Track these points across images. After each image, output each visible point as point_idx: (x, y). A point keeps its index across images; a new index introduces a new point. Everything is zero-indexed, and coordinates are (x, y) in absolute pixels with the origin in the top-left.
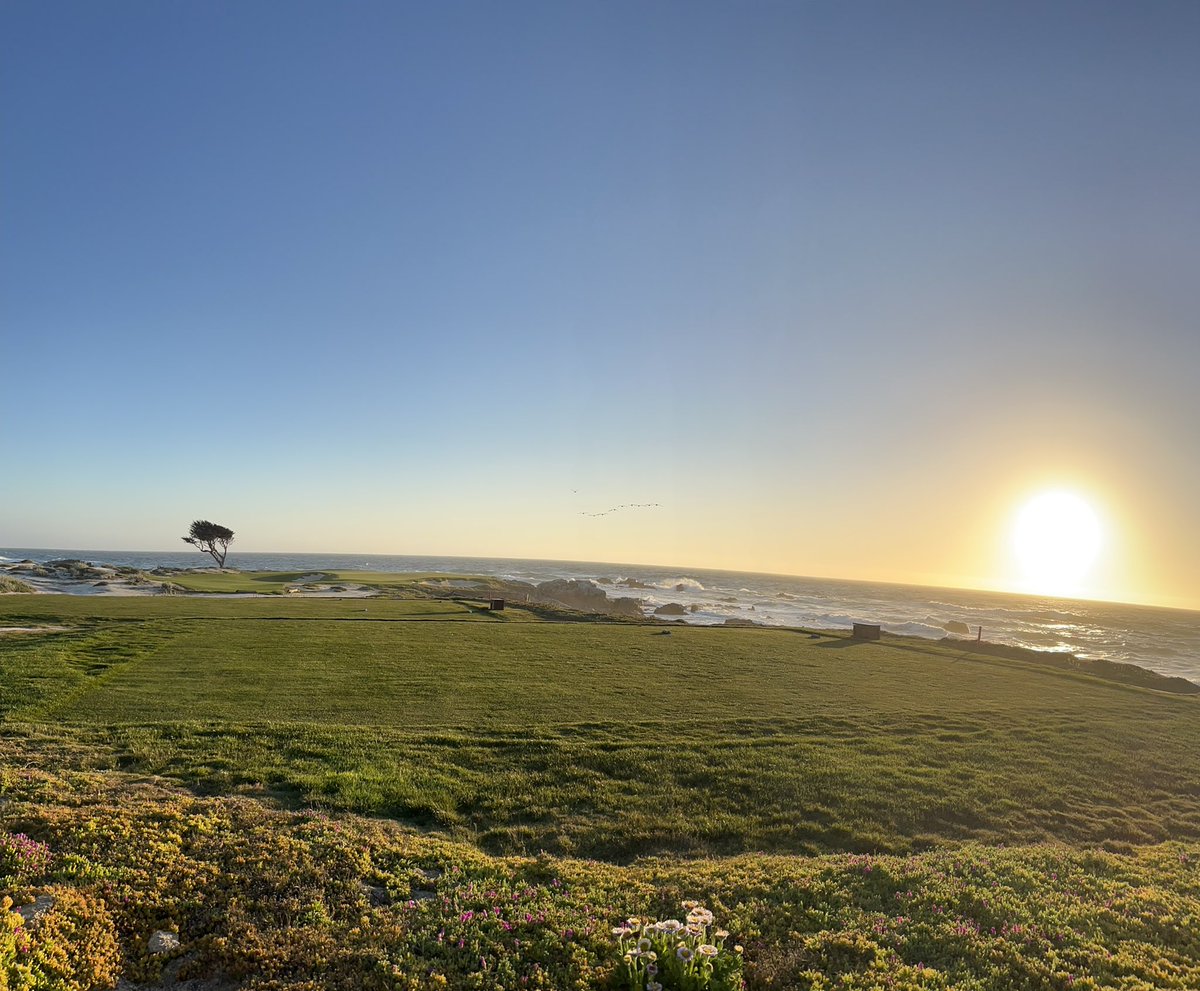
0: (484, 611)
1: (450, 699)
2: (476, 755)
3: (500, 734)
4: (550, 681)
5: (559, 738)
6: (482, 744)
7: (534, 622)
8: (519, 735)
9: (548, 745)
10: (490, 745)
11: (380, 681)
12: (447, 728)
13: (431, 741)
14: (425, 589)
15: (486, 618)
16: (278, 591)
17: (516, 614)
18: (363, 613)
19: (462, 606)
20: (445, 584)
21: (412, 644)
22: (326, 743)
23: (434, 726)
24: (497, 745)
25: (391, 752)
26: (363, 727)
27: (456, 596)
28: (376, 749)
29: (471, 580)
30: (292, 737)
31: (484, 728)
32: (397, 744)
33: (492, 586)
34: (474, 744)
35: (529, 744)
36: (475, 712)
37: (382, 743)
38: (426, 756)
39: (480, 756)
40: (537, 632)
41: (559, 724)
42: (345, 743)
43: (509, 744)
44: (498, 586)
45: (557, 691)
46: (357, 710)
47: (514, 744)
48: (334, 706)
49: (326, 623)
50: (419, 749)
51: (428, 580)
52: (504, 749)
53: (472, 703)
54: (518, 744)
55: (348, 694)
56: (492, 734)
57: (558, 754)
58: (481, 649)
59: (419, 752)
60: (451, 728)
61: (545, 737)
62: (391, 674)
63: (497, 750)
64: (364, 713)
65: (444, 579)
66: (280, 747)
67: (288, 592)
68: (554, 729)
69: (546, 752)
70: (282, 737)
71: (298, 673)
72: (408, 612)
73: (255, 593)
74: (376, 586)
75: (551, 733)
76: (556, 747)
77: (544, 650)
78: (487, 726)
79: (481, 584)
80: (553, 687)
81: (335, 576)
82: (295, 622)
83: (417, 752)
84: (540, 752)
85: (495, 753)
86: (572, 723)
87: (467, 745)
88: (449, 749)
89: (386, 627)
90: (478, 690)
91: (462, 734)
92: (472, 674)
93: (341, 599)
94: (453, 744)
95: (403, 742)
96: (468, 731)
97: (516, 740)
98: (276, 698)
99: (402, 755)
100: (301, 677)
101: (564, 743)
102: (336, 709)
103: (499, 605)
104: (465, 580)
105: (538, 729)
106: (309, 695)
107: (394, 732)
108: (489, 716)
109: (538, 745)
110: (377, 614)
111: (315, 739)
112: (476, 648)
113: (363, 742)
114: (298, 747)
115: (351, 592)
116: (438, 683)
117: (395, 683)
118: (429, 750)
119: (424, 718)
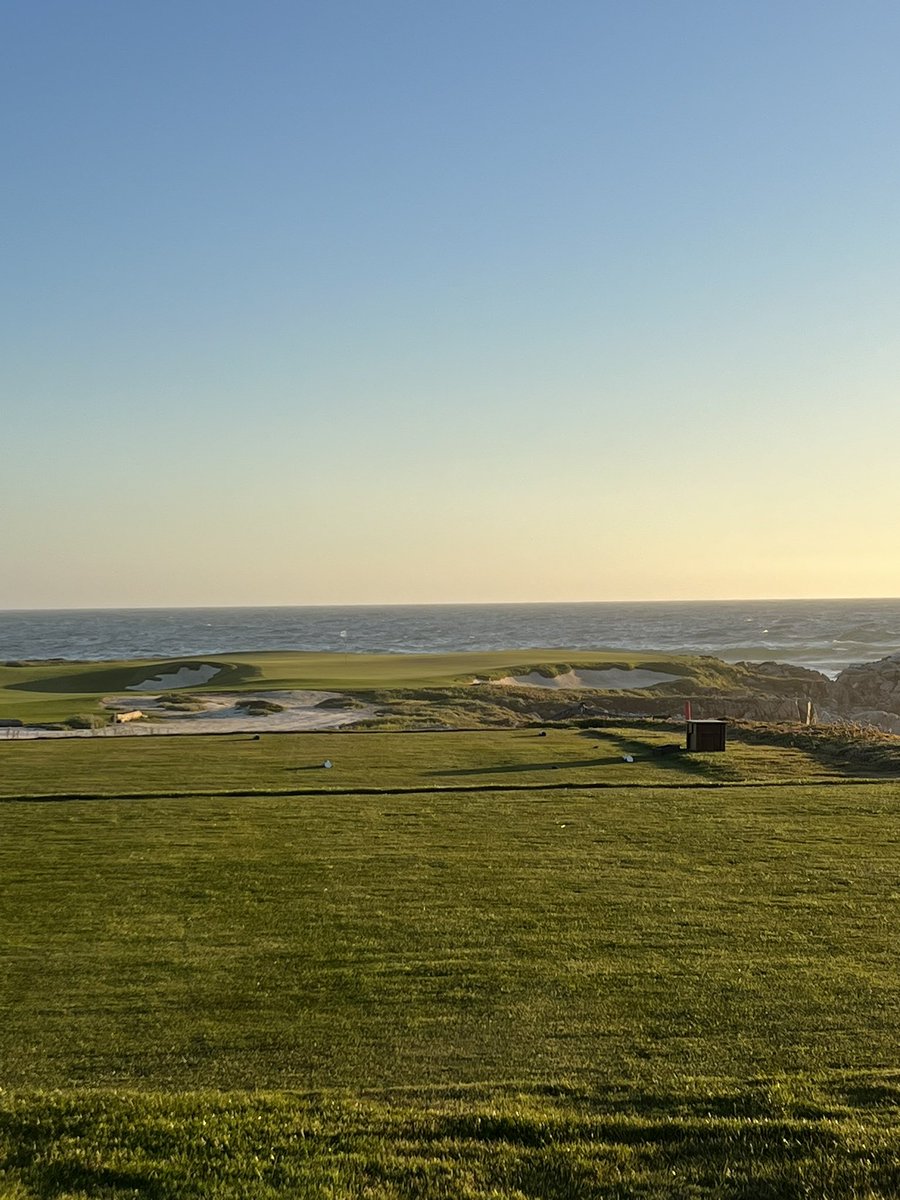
0: (666, 756)
1: (529, 1011)
2: (587, 1164)
3: (668, 1103)
4: (834, 950)
5: (840, 1116)
6: (610, 1134)
7: (810, 785)
8: (723, 1106)
9: (805, 1133)
10: (632, 1136)
11: (334, 963)
12: (516, 1090)
13: (459, 1128)
14: (511, 700)
15: (671, 775)
16: (83, 717)
17: (761, 761)
18: (319, 774)
19: (605, 744)
20: (569, 683)
21: (441, 856)
22: (157, 1144)
23: (478, 1085)
24: (653, 1135)
25: (341, 1164)
26: (267, 1096)
27: (587, 716)
28: (298, 1154)
29: (641, 667)
30: (61, 1130)
31: (625, 1088)
32: (361, 1141)
33: (704, 682)
34: (585, 1133)
35: (748, 1131)
36: (603, 1045)
37: (319, 1139)
38: (444, 1171)
39: (600, 1167)
40: (813, 812)
41: (845, 1073)
42: (210, 1143)
43: (689, 1133)
44: (719, 682)
45: (850, 979)
46: (263, 1047)
47: (705, 1133)
48: (198, 1040)
49: (202, 806)
50: (423, 1153)
51: (516, 672)
52: (673, 1147)
53: (596, 1019)
54: (717, 1132)
55: (242, 1003)
56: (645, 1104)
57: (831, 1160)
58: (642, 864)
59: (420, 1160)
60: (528, 1090)
61: (800, 1112)
62: (373, 943)
63: (651, 1148)
64: (280, 1056)
65: (562, 669)
66: (22, 1160)
67: (112, 720)
68: (829, 1088)
69: (797, 1154)
70: (32, 1133)
71: (104, 950)
72: (448, 763)
73: (17, 724)
74: (368, 696)
75: (818, 1099)
76: (826, 1139)
77: (827, 861)
78: (634, 1083)
79: (673, 678)
80: (842, 968)
81: (250, 670)
82: (113, 806)
83: (415, 1162)
84: (780, 1153)
85: (645, 1157)
86: (886, 1072)
87: (569, 1138)
88: (510, 1152)
89: (373, 810)
90: (618, 982)
91: (558, 1105)
92: (605, 937)
93: (256, 736)
94: (524, 1134)
95: (380, 1134)
96: (576, 1098)
97: (712, 1121)
98: (33, 1023)
99: (373, 1170)
100: (112, 961)
101: (854, 1129)
102: (201, 1048)
103: (711, 737)
104: (624, 667)
105: (781, 1088)
106: (128, 1011)
107: (357, 1106)
108: (643, 1054)
109: (775, 1133)
110: (358, 774)
111: (126, 1134)
112: (627, 863)
113: (265, 1137)
114: (76, 1159)
115: (298, 717)
116: (503, 962)
117: (380, 967)
118: (453, 1154)
119: (454, 1066)
